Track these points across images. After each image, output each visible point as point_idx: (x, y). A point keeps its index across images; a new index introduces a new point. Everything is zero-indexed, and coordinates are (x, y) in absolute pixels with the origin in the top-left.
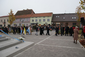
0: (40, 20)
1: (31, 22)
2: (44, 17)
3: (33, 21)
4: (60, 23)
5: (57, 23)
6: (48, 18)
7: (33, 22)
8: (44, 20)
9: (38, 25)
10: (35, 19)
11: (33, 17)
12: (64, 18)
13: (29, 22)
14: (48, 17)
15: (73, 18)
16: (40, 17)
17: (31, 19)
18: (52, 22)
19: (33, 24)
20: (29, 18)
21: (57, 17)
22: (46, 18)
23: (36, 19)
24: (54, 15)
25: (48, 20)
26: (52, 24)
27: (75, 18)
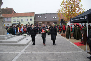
0: (22, 20)
1: (13, 22)
2: (26, 17)
3: (15, 20)
4: (42, 23)
5: (39, 23)
6: (31, 18)
7: (15, 22)
8: (27, 20)
9: (20, 24)
10: (16, 19)
11: (15, 17)
12: (46, 18)
13: (10, 22)
14: (31, 16)
15: (54, 18)
16: (22, 17)
17: (13, 19)
18: (34, 21)
19: (15, 24)
20: (10, 17)
21: (39, 16)
22: (29, 18)
23: (18, 18)
24: (36, 15)
25: (31, 20)
26: (34, 24)
27: (55, 18)
